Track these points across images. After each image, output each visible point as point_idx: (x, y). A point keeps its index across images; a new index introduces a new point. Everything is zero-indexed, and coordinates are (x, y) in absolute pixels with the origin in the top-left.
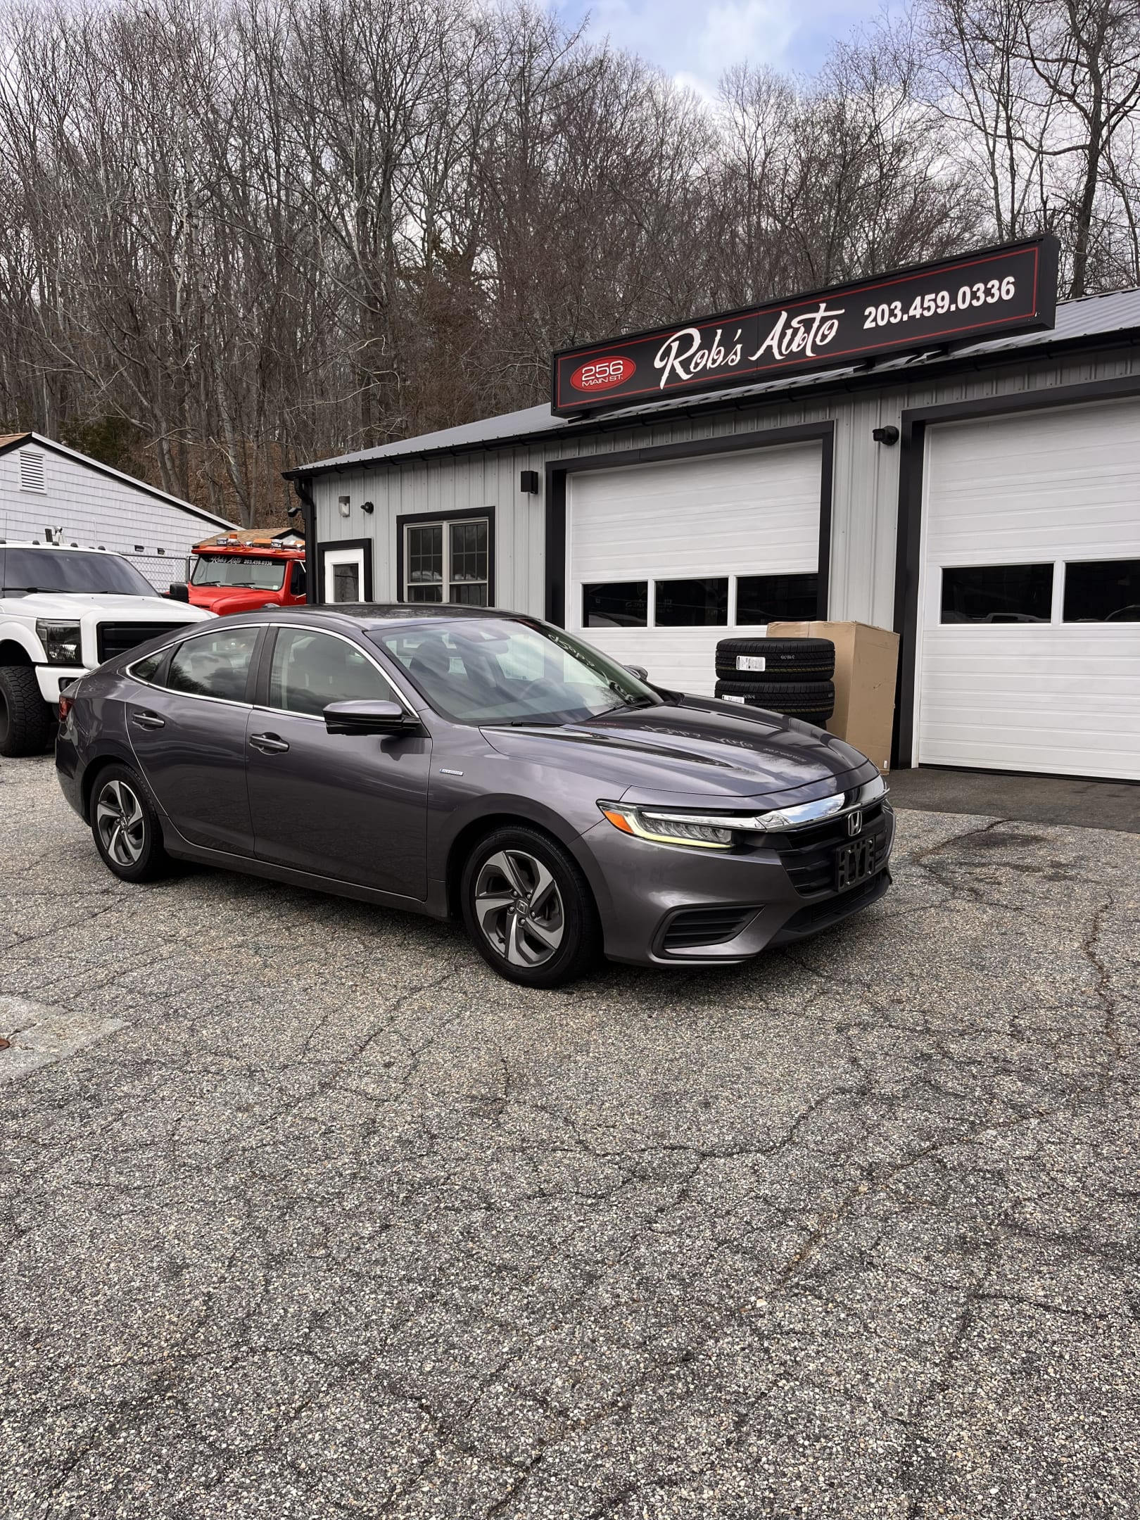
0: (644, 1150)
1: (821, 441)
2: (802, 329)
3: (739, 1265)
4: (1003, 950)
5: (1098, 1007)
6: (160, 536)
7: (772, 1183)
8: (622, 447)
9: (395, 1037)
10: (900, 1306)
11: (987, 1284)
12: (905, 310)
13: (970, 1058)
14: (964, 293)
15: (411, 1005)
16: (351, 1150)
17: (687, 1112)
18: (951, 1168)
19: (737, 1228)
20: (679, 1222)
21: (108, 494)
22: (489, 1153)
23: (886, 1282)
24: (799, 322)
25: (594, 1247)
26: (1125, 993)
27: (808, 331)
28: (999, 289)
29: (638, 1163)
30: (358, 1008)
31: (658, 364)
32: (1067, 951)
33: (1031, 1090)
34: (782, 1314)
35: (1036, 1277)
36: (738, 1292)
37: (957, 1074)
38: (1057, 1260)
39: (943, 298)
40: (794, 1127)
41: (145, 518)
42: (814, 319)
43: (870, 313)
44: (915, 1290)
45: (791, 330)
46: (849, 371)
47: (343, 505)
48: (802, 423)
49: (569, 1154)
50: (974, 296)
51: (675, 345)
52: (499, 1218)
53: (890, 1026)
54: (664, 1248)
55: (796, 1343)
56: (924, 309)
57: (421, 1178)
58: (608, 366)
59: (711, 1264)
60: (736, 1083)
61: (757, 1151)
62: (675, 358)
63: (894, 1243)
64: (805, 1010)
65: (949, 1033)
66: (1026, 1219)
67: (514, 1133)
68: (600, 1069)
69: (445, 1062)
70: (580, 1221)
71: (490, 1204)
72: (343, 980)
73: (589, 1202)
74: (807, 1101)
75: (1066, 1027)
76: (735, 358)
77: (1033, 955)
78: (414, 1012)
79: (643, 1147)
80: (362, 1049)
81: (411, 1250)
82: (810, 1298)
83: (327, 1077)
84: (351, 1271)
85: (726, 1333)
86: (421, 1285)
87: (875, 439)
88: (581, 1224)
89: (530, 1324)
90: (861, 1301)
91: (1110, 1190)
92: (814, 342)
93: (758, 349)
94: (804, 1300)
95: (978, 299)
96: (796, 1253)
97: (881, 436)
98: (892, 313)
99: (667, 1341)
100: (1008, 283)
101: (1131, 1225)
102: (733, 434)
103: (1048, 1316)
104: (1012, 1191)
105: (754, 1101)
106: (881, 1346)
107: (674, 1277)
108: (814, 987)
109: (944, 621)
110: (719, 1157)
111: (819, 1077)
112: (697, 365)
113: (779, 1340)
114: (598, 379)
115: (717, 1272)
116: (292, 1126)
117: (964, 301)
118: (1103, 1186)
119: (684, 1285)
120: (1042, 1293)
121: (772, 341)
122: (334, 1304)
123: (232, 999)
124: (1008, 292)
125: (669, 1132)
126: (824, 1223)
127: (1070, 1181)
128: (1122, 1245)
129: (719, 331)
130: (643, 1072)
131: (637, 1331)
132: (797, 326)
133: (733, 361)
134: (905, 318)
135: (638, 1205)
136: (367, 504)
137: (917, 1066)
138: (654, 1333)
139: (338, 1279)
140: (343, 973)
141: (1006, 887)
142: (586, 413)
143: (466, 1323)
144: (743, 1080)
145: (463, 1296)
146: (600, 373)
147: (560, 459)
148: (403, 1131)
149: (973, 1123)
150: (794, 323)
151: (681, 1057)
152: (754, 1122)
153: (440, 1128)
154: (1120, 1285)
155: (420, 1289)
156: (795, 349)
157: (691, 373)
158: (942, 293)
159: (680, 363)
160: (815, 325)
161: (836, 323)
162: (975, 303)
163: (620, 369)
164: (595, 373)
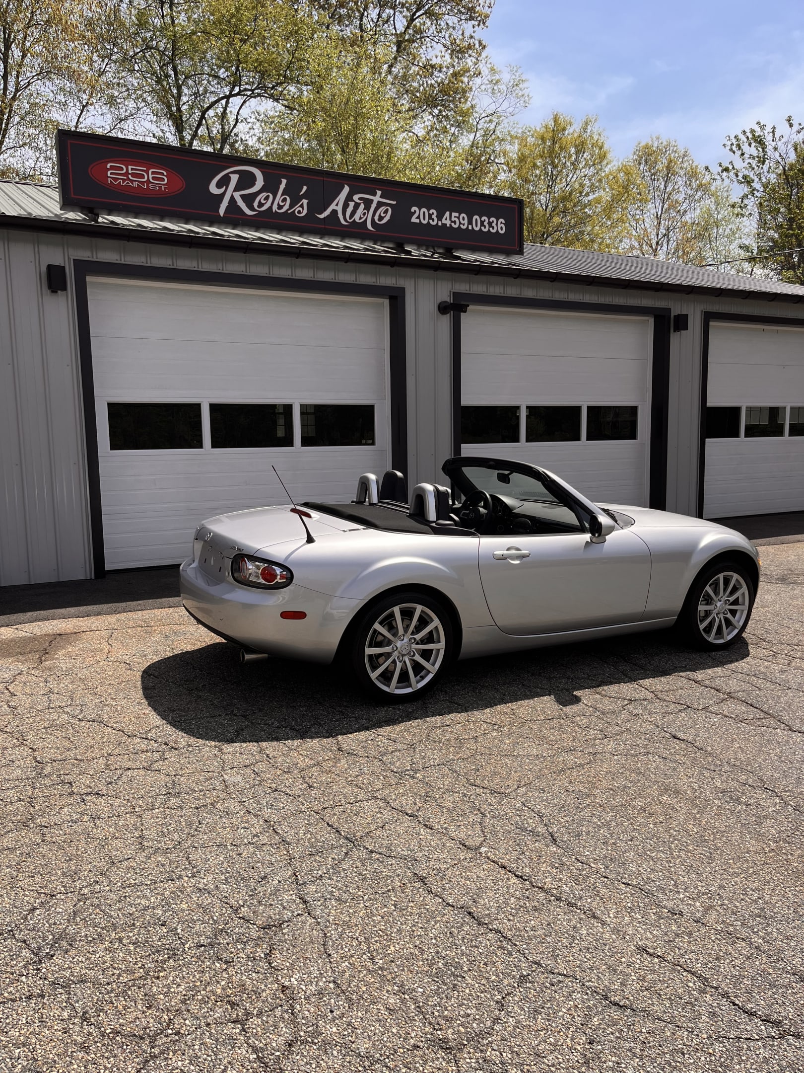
2: (362, 206)
12: (440, 217)
14: (476, 220)
24: (360, 199)
27: (367, 208)
28: (497, 224)
31: (213, 189)
39: (463, 219)
42: (372, 201)
43: (415, 211)
45: (353, 203)
50: (482, 223)
51: (235, 178)
56: (452, 222)
58: (146, 172)
62: (236, 190)
76: (302, 209)
92: (373, 219)
93: (325, 210)
95: (485, 227)
98: (430, 216)
100: (501, 223)
112: (261, 205)
114: (132, 181)
117: (476, 226)
121: (337, 205)
124: (502, 228)
129: (284, 181)
132: (359, 201)
133: (299, 212)
134: (440, 223)
146: (133, 175)
147: (94, 259)
150: (356, 198)
156: (357, 220)
157: (256, 211)
158: (463, 215)
159: (241, 196)
160: (374, 206)
161: (390, 210)
162: (483, 228)
163: (163, 180)
164: (127, 173)
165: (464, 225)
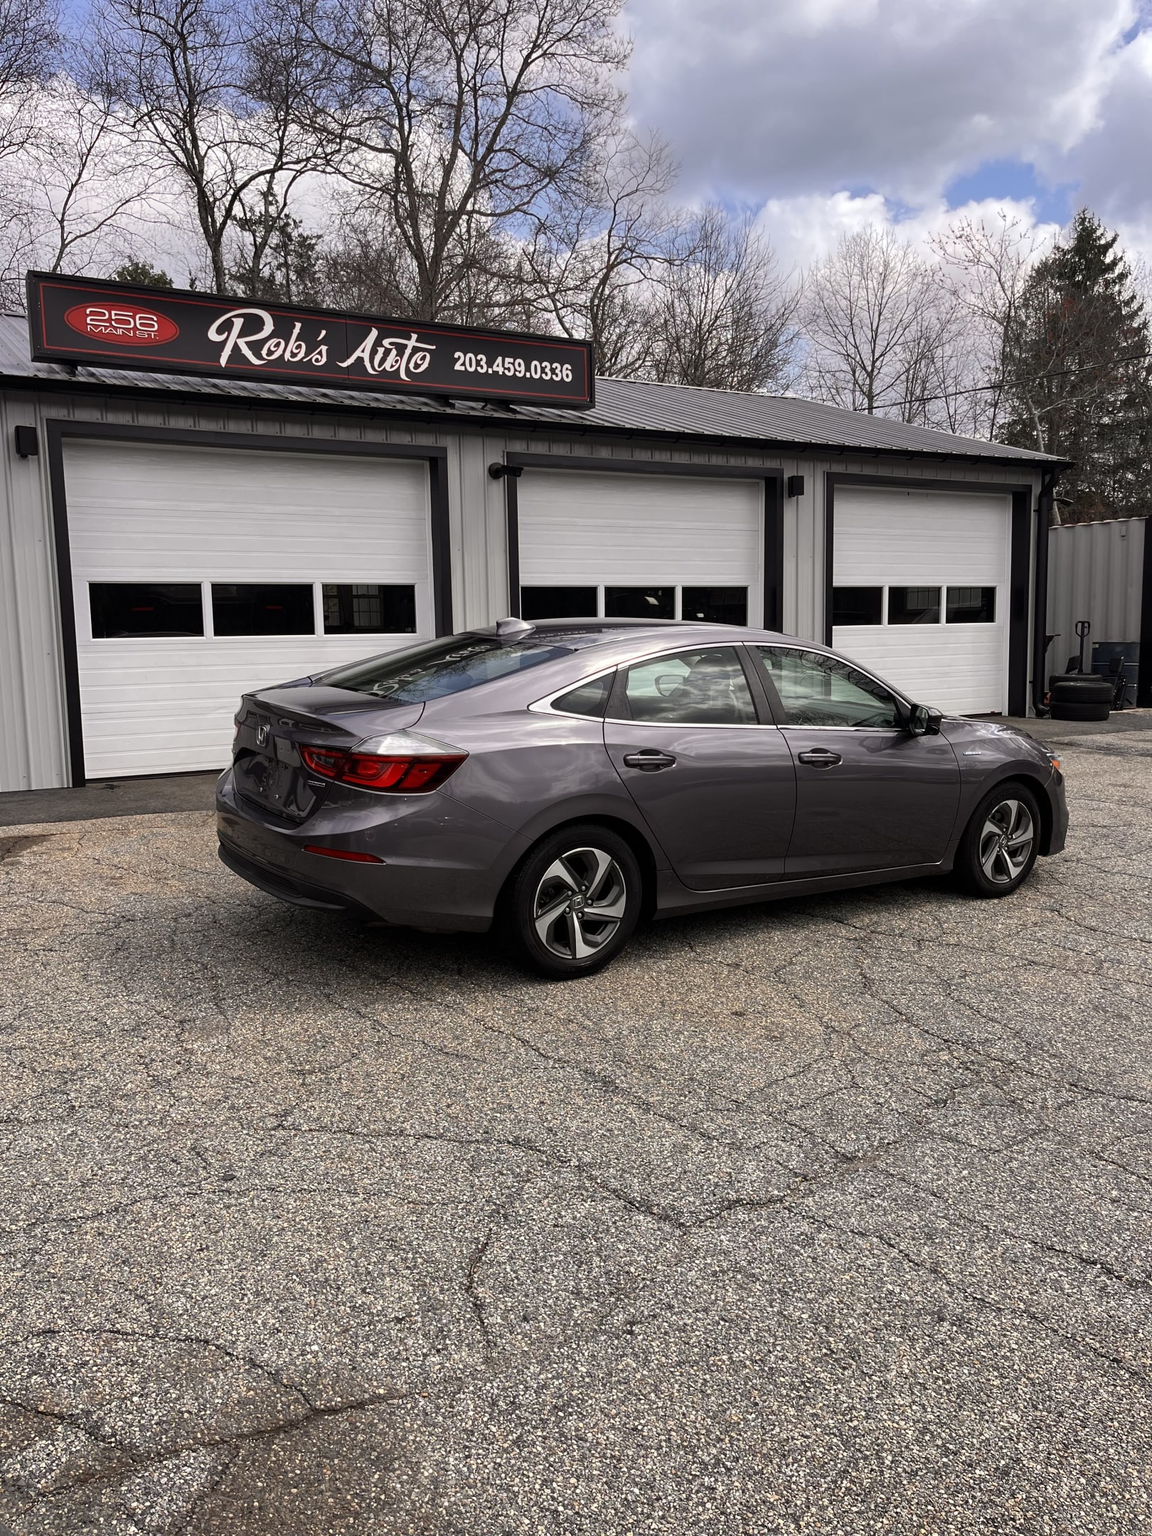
2: (394, 352)
12: (490, 364)
14: (536, 366)
24: (391, 344)
27: (401, 352)
28: (561, 372)
31: (213, 335)
39: (519, 365)
42: (406, 346)
43: (459, 358)
45: (383, 350)
48: (410, 442)
50: (543, 370)
51: (238, 323)
56: (505, 368)
58: (132, 317)
62: (239, 337)
76: (321, 357)
92: (407, 368)
93: (348, 358)
95: (546, 374)
98: (478, 363)
100: (567, 369)
112: (270, 353)
114: (116, 328)
117: (536, 373)
121: (363, 351)
124: (567, 376)
129: (298, 325)
132: (390, 347)
133: (317, 360)
134: (490, 371)
146: (116, 321)
147: (71, 418)
150: (386, 342)
156: (388, 369)
157: (264, 359)
158: (519, 360)
159: (246, 343)
160: (408, 351)
161: (428, 356)
162: (544, 375)
163: (153, 326)
164: (110, 320)
165: (519, 372)
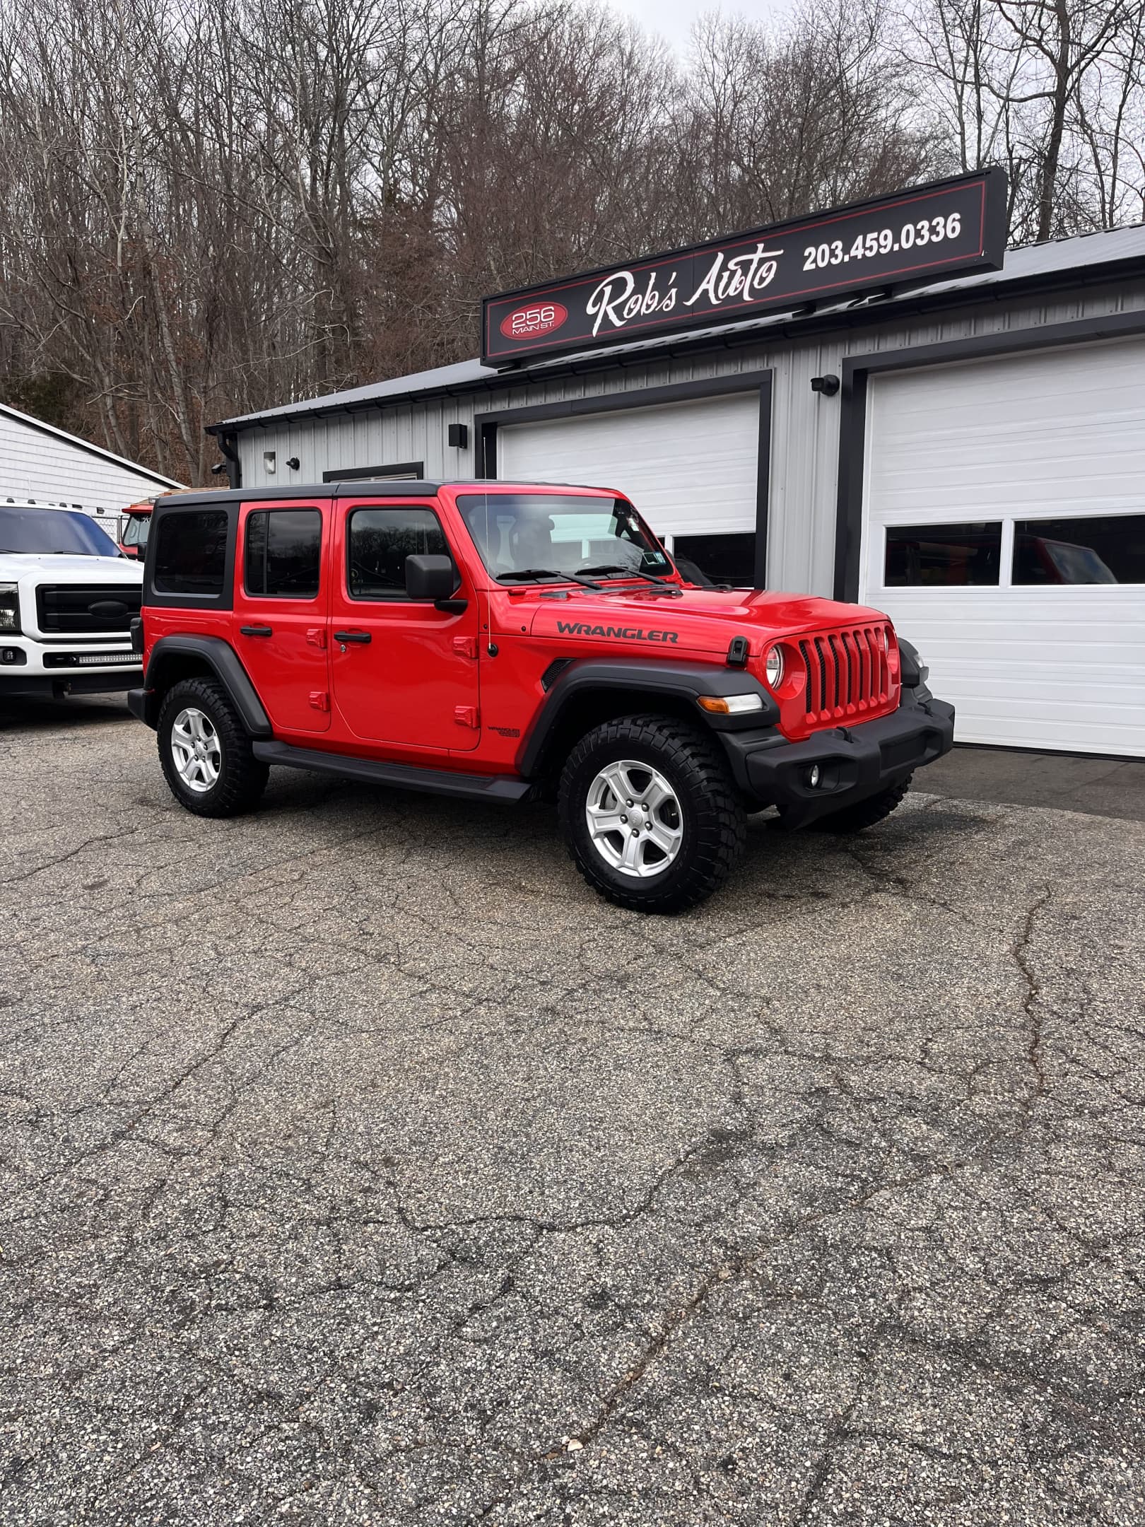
0: (472, 1222)
1: (758, 391)
2: (739, 272)
3: (556, 1388)
4: (925, 955)
5: (1023, 1027)
6: (100, 495)
7: (616, 1268)
8: (553, 399)
9: (218, 1069)
10: (743, 1450)
11: (855, 1414)
12: (846, 250)
13: (871, 1094)
14: (908, 231)
15: (247, 1027)
16: (126, 1224)
17: (532, 1169)
18: (832, 1245)
19: (564, 1334)
20: (494, 1324)
21: (42, 451)
22: (287, 1226)
23: (731, 1414)
24: (736, 264)
25: (384, 1363)
26: (1055, 1008)
27: (745, 274)
28: (945, 226)
29: (461, 1240)
30: (186, 1031)
31: (590, 310)
32: (995, 956)
33: (937, 1136)
34: (597, 1462)
35: (916, 1404)
36: (547, 1429)
37: (854, 1115)
38: (943, 1377)
39: (886, 237)
40: (656, 1188)
41: (84, 476)
42: (751, 261)
43: (810, 254)
44: (765, 1425)
45: (728, 273)
46: (788, 316)
47: (268, 461)
48: (739, 372)
49: (383, 1229)
50: (918, 234)
51: (608, 290)
52: (277, 1322)
53: (786, 1052)
54: (469, 1364)
55: (606, 1508)
56: (866, 249)
57: (197, 1265)
58: (539, 313)
59: (522, 1387)
60: (597, 1130)
61: (605, 1222)
62: (609, 303)
63: (749, 1355)
64: (692, 1031)
65: (852, 1061)
66: (912, 1317)
67: (324, 1198)
68: (444, 1111)
69: (267, 1103)
70: (374, 1324)
71: (272, 1300)
72: (181, 995)
73: (392, 1296)
74: (676, 1152)
75: (984, 1052)
76: (670, 304)
77: (956, 961)
78: (249, 1036)
79: (472, 1217)
80: (177, 1084)
81: (158, 1369)
82: (635, 1437)
83: (124, 1123)
84: (77, 1398)
85: (521, 1493)
86: (156, 1421)
87: (814, 389)
88: (376, 1329)
89: (279, 1480)
90: (698, 1442)
91: (1016, 1274)
92: (752, 285)
93: (694, 294)
94: (627, 1441)
95: (922, 237)
96: (630, 1370)
97: (819, 386)
98: (833, 254)
99: (446, 1505)
100: (954, 220)
101: (1038, 1326)
102: (668, 384)
103: (924, 1463)
104: (900, 1276)
105: (614, 1154)
106: (712, 1512)
107: (473, 1407)
108: (707, 1002)
109: (888, 583)
110: (560, 1231)
111: (694, 1120)
112: (630, 310)
113: (586, 1502)
114: (528, 326)
115: (528, 1398)
116: (61, 1193)
117: (907, 241)
118: (1008, 1269)
119: (485, 1420)
120: (920, 1428)
121: (708, 284)
122: (43, 1447)
123: (46, 1020)
125: (507, 1196)
126: (671, 1322)
127: (971, 1263)
128: (1024, 1355)
129: (653, 275)
130: (491, 1115)
131: (412, 1490)
132: (734, 268)
133: (667, 306)
134: (847, 258)
135: (450, 1300)
136: (293, 460)
137: (809, 1103)
138: (431, 1492)
139: (57, 1411)
140: (183, 986)
141: (937, 877)
142: (517, 362)
143: (199, 1477)
144: (605, 1125)
145: (205, 1439)
146: (531, 320)
147: (489, 411)
148: (194, 1197)
149: (866, 1180)
150: (731, 265)
151: (539, 1096)
152: (609, 1182)
153: (239, 1193)
154: (1017, 1416)
155: (155, 1427)
156: (732, 294)
157: (624, 319)
158: (885, 232)
159: (613, 308)
160: (753, 267)
161: (775, 264)
162: (919, 242)
163: (552, 316)
164: (526, 320)
165: (885, 247)
